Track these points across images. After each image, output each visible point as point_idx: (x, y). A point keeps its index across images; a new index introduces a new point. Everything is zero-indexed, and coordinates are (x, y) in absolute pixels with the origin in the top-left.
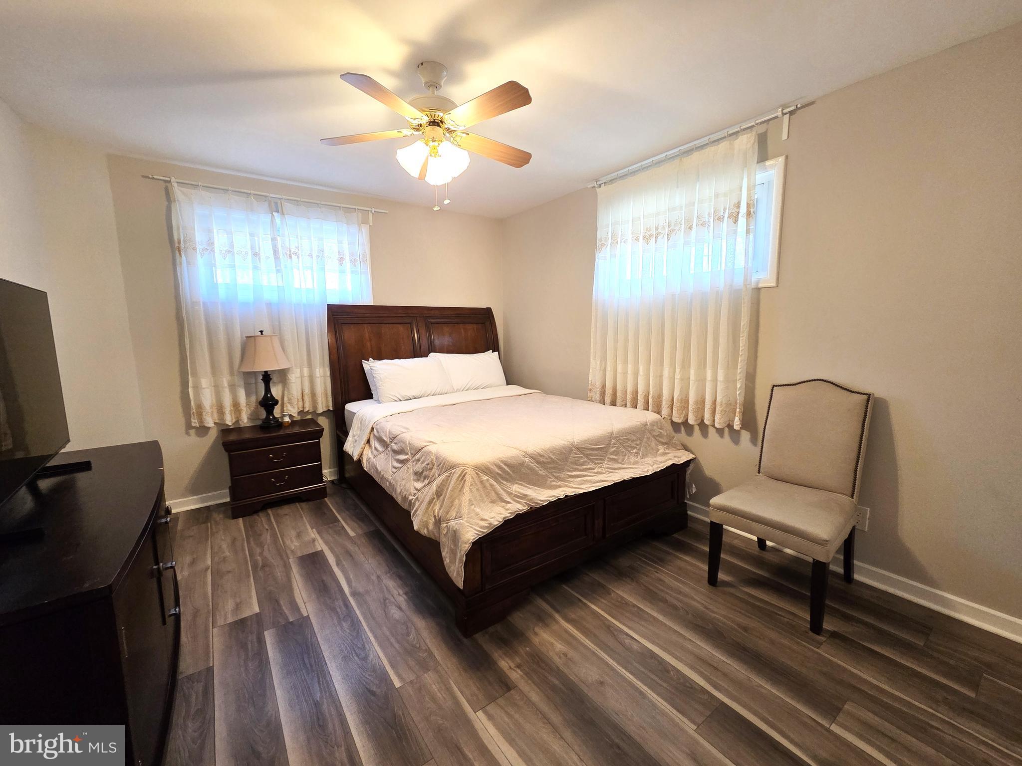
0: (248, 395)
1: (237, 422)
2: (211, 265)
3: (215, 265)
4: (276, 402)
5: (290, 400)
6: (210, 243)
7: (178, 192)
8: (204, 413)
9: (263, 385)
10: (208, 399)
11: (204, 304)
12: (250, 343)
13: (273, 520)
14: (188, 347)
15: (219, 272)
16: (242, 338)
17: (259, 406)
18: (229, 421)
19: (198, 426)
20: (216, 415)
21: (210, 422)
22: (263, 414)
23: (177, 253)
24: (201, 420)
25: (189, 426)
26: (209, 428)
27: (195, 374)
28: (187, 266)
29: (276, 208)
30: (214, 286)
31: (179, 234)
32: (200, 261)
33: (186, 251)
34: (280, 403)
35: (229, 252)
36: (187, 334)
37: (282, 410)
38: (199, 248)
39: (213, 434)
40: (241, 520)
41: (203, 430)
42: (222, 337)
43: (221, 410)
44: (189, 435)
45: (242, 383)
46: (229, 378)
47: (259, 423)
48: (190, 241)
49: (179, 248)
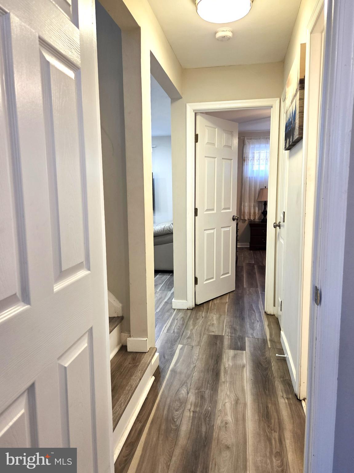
0: (258, 211)
1: (254, 219)
2: (253, 165)
6: (254, 157)
7: (246, 141)
8: (245, 215)
9: (264, 206)
10: (247, 210)
11: (249, 177)
14: (243, 192)
15: (255, 166)
16: (259, 189)
18: (252, 218)
19: (243, 218)
20: (248, 217)
21: (247, 219)
22: (263, 217)
24: (244, 217)
27: (244, 202)
28: (246, 165)
30: (253, 171)
31: (245, 155)
32: (250, 163)
33: (246, 161)
35: (258, 159)
38: (250, 159)
39: (247, 222)
40: (252, 251)
41: (244, 220)
42: (253, 189)
43: (250, 215)
45: (257, 205)
46: (254, 203)
47: (261, 221)
48: (248, 157)
49: (244, 160)
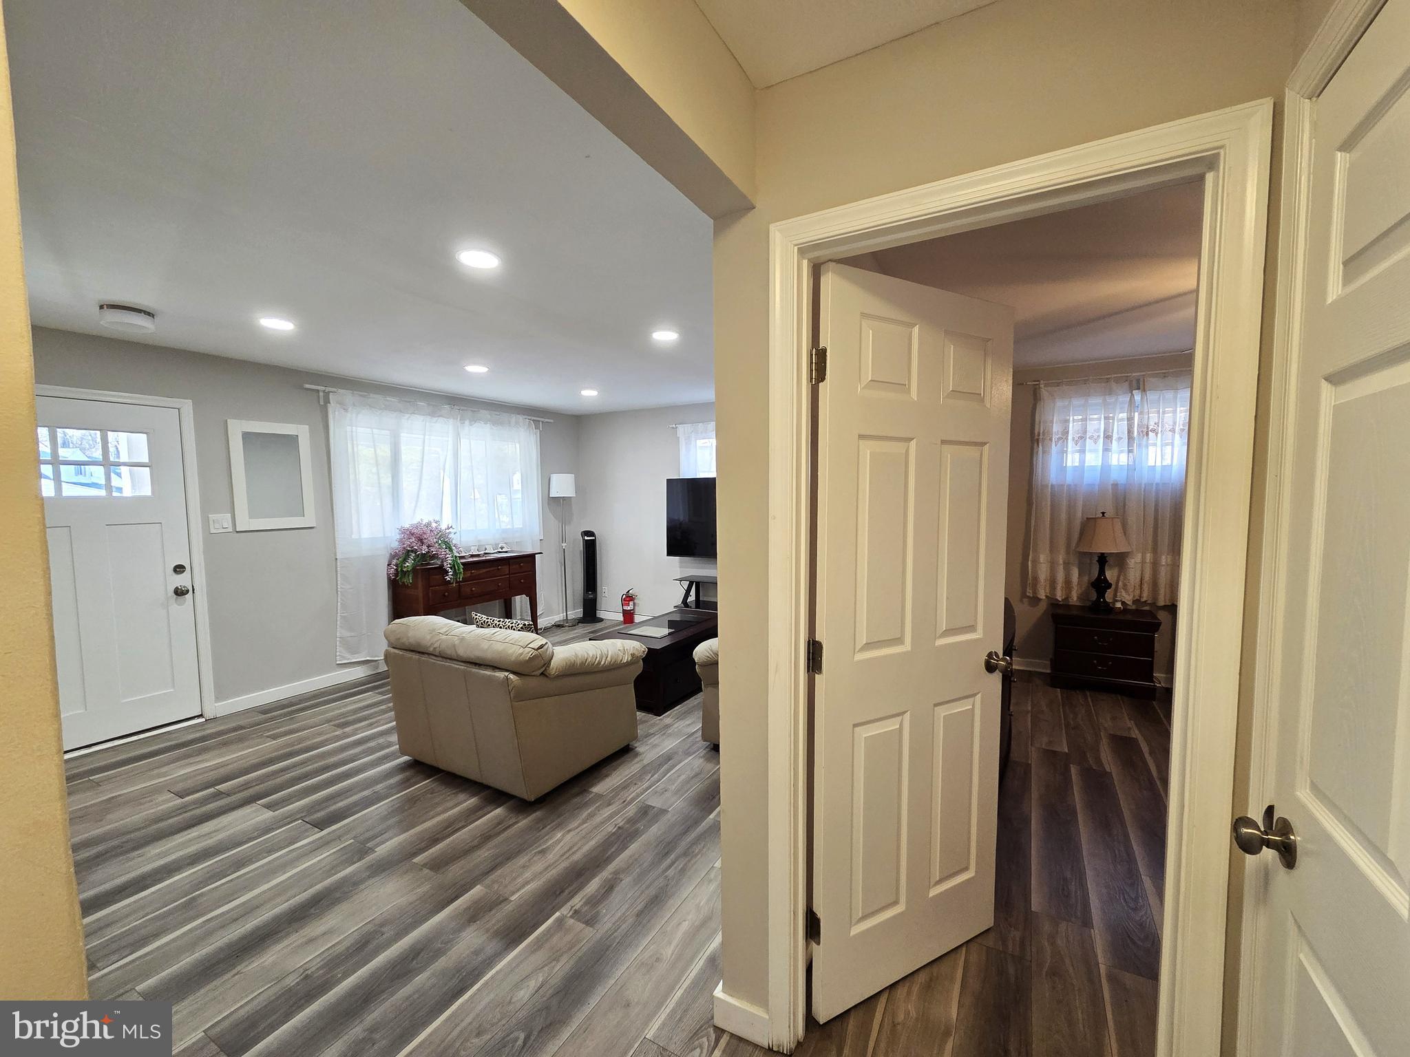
0: (1081, 574)
1: (1067, 599)
2: (1063, 452)
3: (1066, 452)
4: (1109, 586)
5: (1125, 585)
6: (1066, 433)
7: (1044, 392)
8: (1038, 586)
9: (1098, 566)
10: (1043, 573)
11: (1052, 485)
12: (1089, 525)
13: (1089, 699)
15: (1070, 456)
16: (1083, 518)
17: (1091, 588)
18: (1059, 596)
19: (1031, 596)
20: (1048, 591)
21: (1042, 595)
22: (1094, 596)
23: (1036, 445)
24: (1035, 592)
25: (1024, 595)
26: (1040, 600)
27: (1035, 551)
28: (1043, 455)
29: (1138, 385)
30: (1063, 469)
31: (1039, 429)
32: (1054, 449)
33: (1044, 442)
34: (1113, 587)
35: (1081, 438)
36: (1034, 514)
37: (1115, 595)
38: (1055, 438)
39: (1043, 606)
40: (1059, 690)
41: (1035, 600)
42: (1063, 516)
43: (1053, 588)
44: (1023, 603)
45: (1077, 562)
46: (1065, 556)
47: (1088, 604)
48: (1048, 433)
49: (1038, 440)
